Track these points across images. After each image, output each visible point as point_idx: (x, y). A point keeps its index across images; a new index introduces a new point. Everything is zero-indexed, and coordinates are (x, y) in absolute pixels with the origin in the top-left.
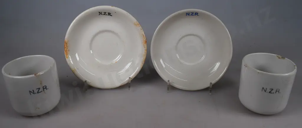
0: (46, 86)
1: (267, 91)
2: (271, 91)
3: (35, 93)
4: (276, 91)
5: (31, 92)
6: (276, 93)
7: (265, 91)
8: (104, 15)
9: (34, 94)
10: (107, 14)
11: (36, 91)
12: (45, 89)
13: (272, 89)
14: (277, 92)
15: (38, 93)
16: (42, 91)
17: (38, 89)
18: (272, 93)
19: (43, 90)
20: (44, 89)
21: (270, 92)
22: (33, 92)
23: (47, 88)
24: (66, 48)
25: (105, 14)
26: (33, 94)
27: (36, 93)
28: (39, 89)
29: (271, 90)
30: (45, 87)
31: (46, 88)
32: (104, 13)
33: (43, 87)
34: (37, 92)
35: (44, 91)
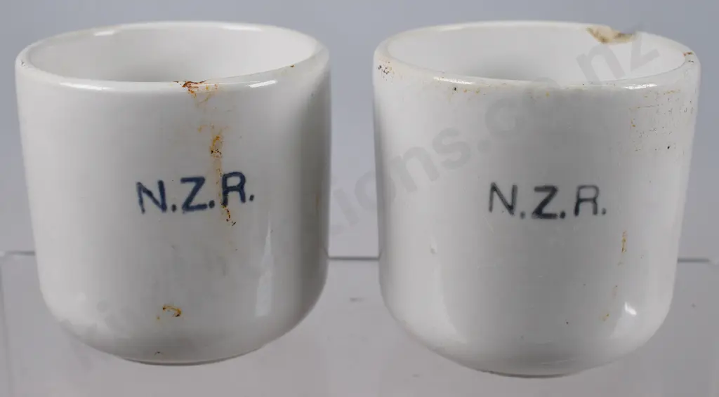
0: (243, 179)
1: (519, 208)
2: (545, 203)
3: (169, 204)
4: (579, 201)
5: (150, 194)
6: (577, 211)
7: (511, 208)
9: (163, 207)
11: (177, 194)
12: (234, 197)
13: (552, 191)
14: (586, 208)
15: (187, 206)
16: (212, 204)
17: (191, 186)
18: (551, 216)
19: (218, 202)
20: (226, 190)
21: (539, 212)
22: (157, 195)
23: (248, 190)
26: (158, 210)
27: (174, 208)
28: (199, 182)
29: (543, 195)
30: (234, 181)
31: (240, 188)
33: (225, 178)
34: (179, 204)
35: (225, 203)
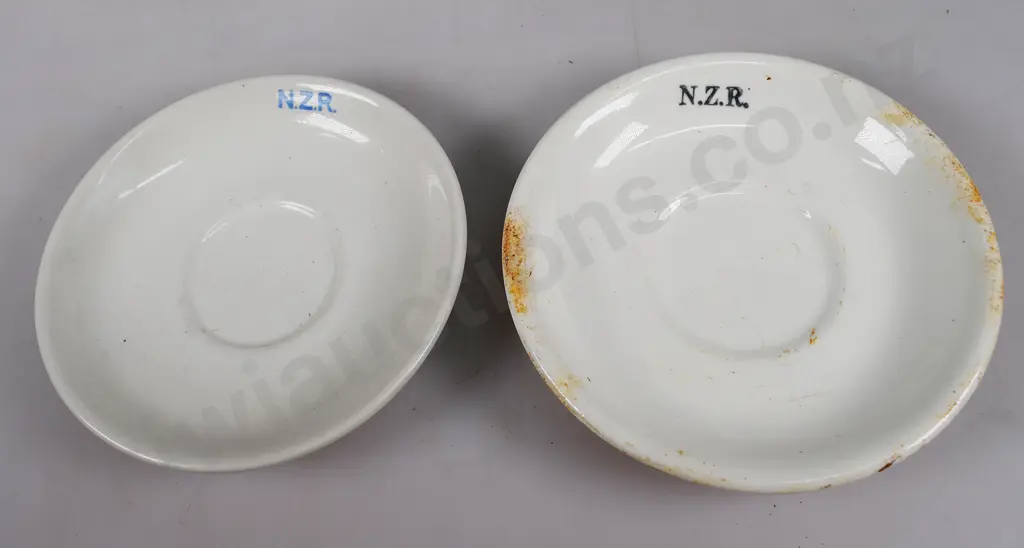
8: (707, 103)
10: (722, 95)
24: (517, 258)
25: (713, 101)
32: (708, 88)
